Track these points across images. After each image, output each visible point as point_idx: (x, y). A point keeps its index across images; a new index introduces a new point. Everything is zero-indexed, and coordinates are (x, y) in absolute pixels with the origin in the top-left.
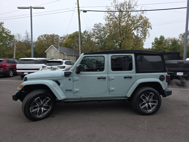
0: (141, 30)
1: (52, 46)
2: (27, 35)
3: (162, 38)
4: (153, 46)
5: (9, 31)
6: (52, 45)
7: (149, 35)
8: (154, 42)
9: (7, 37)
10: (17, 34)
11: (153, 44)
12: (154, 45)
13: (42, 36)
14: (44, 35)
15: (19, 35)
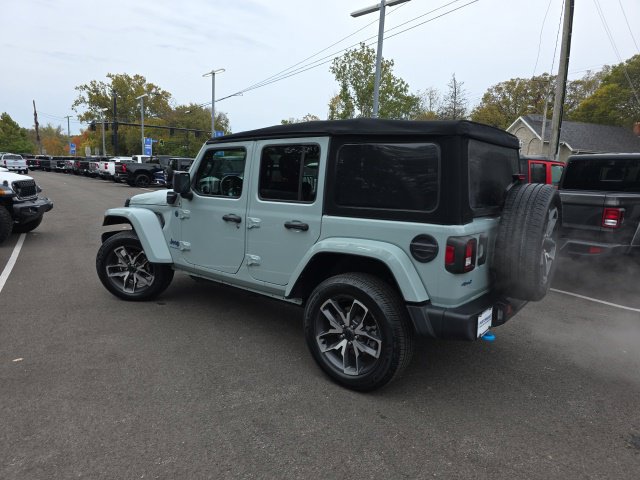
1: (520, 121)
2: (453, 90)
5: (403, 86)
6: (520, 118)
9: (398, 105)
10: (428, 91)
13: (498, 89)
14: (506, 83)
15: (431, 94)
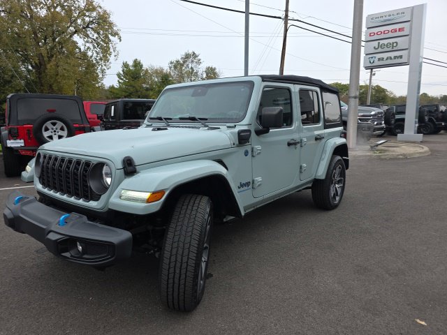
0: (95, 38)
3: (137, 64)
4: (121, 81)
7: (116, 53)
8: (122, 73)
11: (119, 75)
12: (122, 79)
